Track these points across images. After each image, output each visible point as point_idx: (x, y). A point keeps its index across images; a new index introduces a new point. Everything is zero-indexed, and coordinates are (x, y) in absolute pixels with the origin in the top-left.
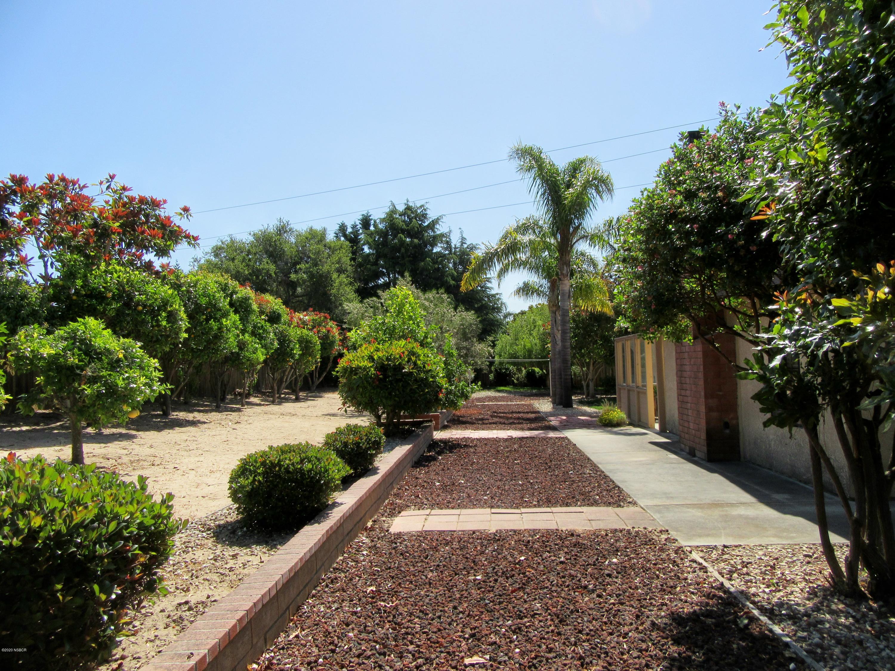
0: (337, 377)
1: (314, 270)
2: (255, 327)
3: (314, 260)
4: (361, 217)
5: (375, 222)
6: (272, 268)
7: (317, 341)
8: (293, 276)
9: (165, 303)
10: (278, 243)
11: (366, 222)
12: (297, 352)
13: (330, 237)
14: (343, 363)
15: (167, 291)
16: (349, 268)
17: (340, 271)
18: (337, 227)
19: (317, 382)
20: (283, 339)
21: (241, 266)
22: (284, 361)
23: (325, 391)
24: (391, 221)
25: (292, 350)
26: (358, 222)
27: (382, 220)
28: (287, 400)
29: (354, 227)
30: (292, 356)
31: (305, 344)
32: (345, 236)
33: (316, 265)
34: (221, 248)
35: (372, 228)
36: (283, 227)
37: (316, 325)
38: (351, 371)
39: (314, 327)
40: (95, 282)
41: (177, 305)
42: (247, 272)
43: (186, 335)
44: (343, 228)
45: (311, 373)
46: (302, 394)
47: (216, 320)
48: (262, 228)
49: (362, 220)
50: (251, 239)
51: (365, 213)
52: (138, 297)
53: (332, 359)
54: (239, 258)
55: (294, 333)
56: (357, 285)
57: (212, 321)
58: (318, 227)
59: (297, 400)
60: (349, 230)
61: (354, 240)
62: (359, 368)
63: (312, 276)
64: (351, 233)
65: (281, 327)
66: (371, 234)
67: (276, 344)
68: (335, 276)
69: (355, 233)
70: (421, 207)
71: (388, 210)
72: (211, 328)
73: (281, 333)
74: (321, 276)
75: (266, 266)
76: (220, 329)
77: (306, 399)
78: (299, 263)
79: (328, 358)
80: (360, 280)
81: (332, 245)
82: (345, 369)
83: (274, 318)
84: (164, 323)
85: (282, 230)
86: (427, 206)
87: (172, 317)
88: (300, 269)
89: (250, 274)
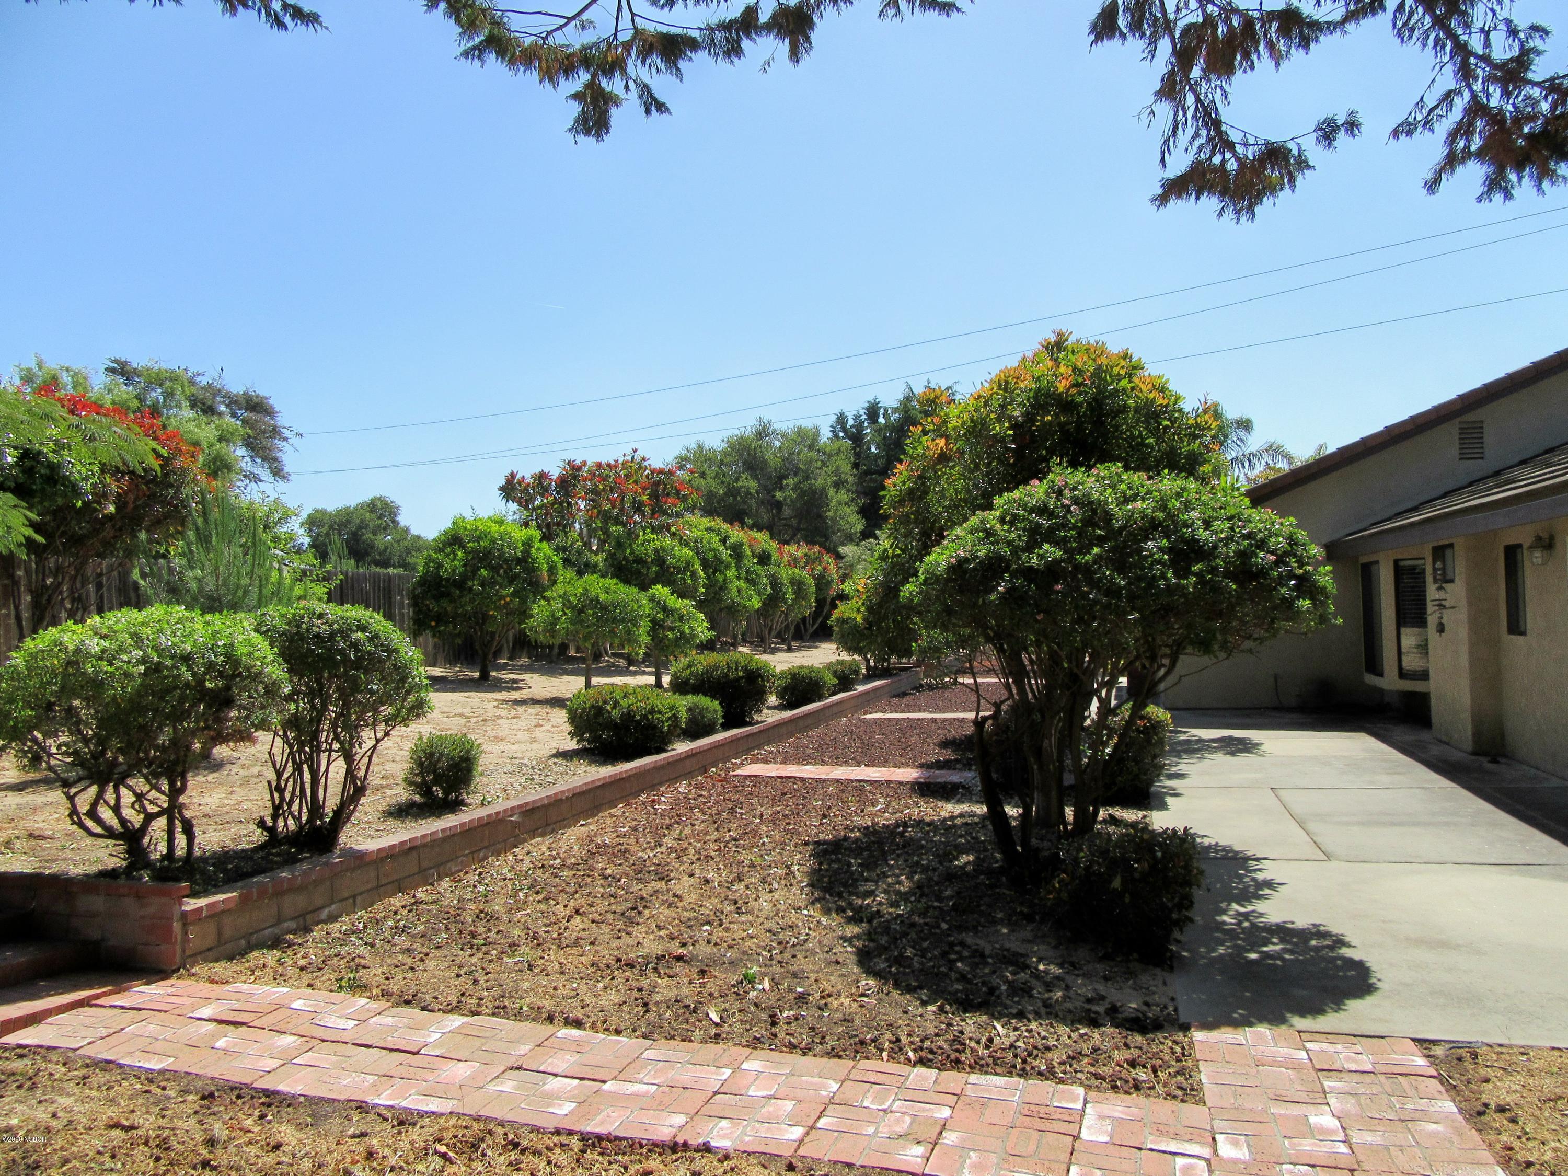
0: (831, 626)
1: (805, 486)
2: (747, 572)
3: (806, 472)
4: (866, 405)
5: (886, 410)
6: (753, 485)
7: (810, 581)
8: (779, 495)
9: (688, 564)
10: (758, 451)
11: (873, 411)
12: (790, 596)
13: (826, 434)
14: (836, 614)
15: (687, 552)
16: (850, 479)
17: (837, 485)
18: (834, 418)
19: (811, 630)
20: (775, 581)
21: (714, 484)
22: (777, 606)
23: (821, 641)
24: (906, 412)
25: (785, 594)
26: (862, 412)
27: (895, 410)
28: (779, 650)
29: (857, 417)
30: (785, 601)
31: (798, 586)
32: (844, 430)
33: (807, 478)
34: (686, 459)
35: (882, 420)
36: (764, 429)
37: (810, 560)
38: (842, 621)
39: (806, 564)
40: (640, 550)
41: (697, 566)
42: (721, 492)
43: (703, 590)
44: (841, 419)
45: (804, 619)
46: (794, 644)
47: (722, 572)
48: (737, 432)
49: (867, 409)
50: (724, 445)
51: (871, 399)
52: (670, 560)
53: (829, 600)
54: (710, 473)
55: (785, 574)
56: (861, 502)
57: (717, 574)
58: (808, 424)
59: (790, 650)
60: (851, 422)
61: (857, 437)
62: (849, 618)
63: (803, 494)
64: (852, 426)
65: (772, 568)
66: (879, 431)
67: (769, 590)
68: (831, 492)
69: (859, 426)
70: (947, 389)
71: (901, 397)
72: (717, 581)
73: (773, 575)
74: (814, 492)
75: (745, 484)
76: (725, 580)
77: (799, 649)
78: (786, 477)
79: (825, 600)
80: (865, 494)
81: (828, 450)
82: (838, 620)
83: (764, 558)
84: (689, 581)
85: (762, 433)
86: (956, 388)
87: (694, 574)
88: (787, 485)
89: (725, 494)
